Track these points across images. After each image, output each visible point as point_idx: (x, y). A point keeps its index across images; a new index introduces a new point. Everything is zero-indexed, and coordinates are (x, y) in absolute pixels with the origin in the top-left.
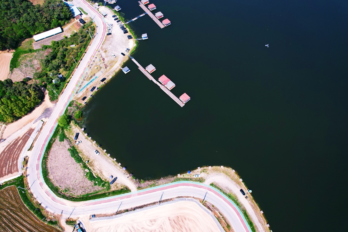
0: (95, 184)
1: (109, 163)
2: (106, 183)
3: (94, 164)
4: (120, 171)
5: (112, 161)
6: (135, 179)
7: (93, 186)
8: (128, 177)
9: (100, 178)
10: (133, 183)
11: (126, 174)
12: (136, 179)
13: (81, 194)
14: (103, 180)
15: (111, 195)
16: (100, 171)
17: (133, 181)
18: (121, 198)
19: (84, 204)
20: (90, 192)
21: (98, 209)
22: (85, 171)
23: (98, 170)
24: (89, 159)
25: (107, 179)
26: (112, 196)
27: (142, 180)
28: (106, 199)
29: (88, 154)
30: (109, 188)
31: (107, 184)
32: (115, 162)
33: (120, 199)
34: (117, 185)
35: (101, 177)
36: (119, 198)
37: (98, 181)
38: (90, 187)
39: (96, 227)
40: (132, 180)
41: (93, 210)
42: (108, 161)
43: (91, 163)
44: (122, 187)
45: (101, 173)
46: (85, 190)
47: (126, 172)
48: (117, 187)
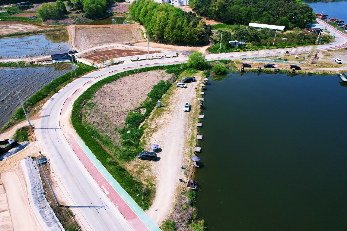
0: (123, 131)
1: (185, 132)
2: (137, 146)
3: (163, 114)
4: (183, 156)
5: (191, 134)
6: (187, 200)
7: (116, 130)
8: (181, 180)
9: (141, 133)
10: (174, 201)
11: (185, 173)
12: (192, 204)
13: (92, 123)
14: (141, 140)
15: (112, 168)
16: (156, 127)
17: (183, 199)
18: (113, 196)
19: (71, 136)
20: (103, 132)
21: (64, 161)
22: (141, 109)
23: (157, 124)
24: (167, 105)
25: (147, 146)
26: (110, 171)
27: (202, 221)
28: (95, 165)
29: (175, 101)
30: (129, 157)
31: (134, 149)
32: (195, 140)
33: (108, 193)
34: (144, 170)
35: (145, 135)
36: (111, 189)
37: (132, 132)
38: (111, 128)
39: (10, 178)
40: (182, 193)
41: (60, 154)
42: (187, 128)
43: (162, 111)
44: (146, 180)
45: (154, 130)
46: (103, 124)
47: (191, 170)
48: (139, 173)
